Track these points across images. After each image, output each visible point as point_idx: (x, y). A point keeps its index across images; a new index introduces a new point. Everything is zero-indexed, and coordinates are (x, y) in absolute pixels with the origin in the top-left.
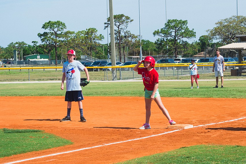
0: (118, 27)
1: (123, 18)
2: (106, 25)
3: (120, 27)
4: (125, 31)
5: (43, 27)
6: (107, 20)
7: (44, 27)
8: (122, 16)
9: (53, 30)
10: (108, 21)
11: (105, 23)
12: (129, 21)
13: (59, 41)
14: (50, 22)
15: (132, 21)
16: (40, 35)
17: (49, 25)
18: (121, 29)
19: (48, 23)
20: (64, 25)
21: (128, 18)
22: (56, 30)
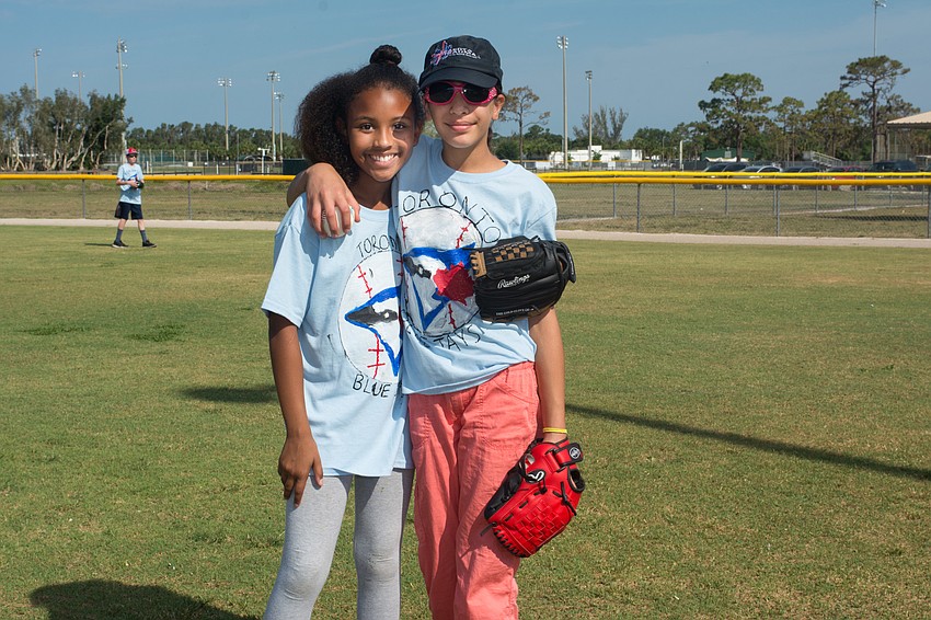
0: (873, 87)
1: (886, 65)
2: (846, 82)
3: (876, 87)
4: (889, 95)
5: (711, 88)
6: (846, 70)
7: (714, 87)
8: (883, 59)
9: (733, 94)
10: (849, 72)
11: (843, 78)
12: (899, 71)
13: (745, 118)
14: (726, 75)
15: (905, 72)
16: (703, 105)
17: (725, 82)
18: (879, 90)
19: (722, 79)
20: (758, 83)
21: (896, 65)
22: (739, 93)
